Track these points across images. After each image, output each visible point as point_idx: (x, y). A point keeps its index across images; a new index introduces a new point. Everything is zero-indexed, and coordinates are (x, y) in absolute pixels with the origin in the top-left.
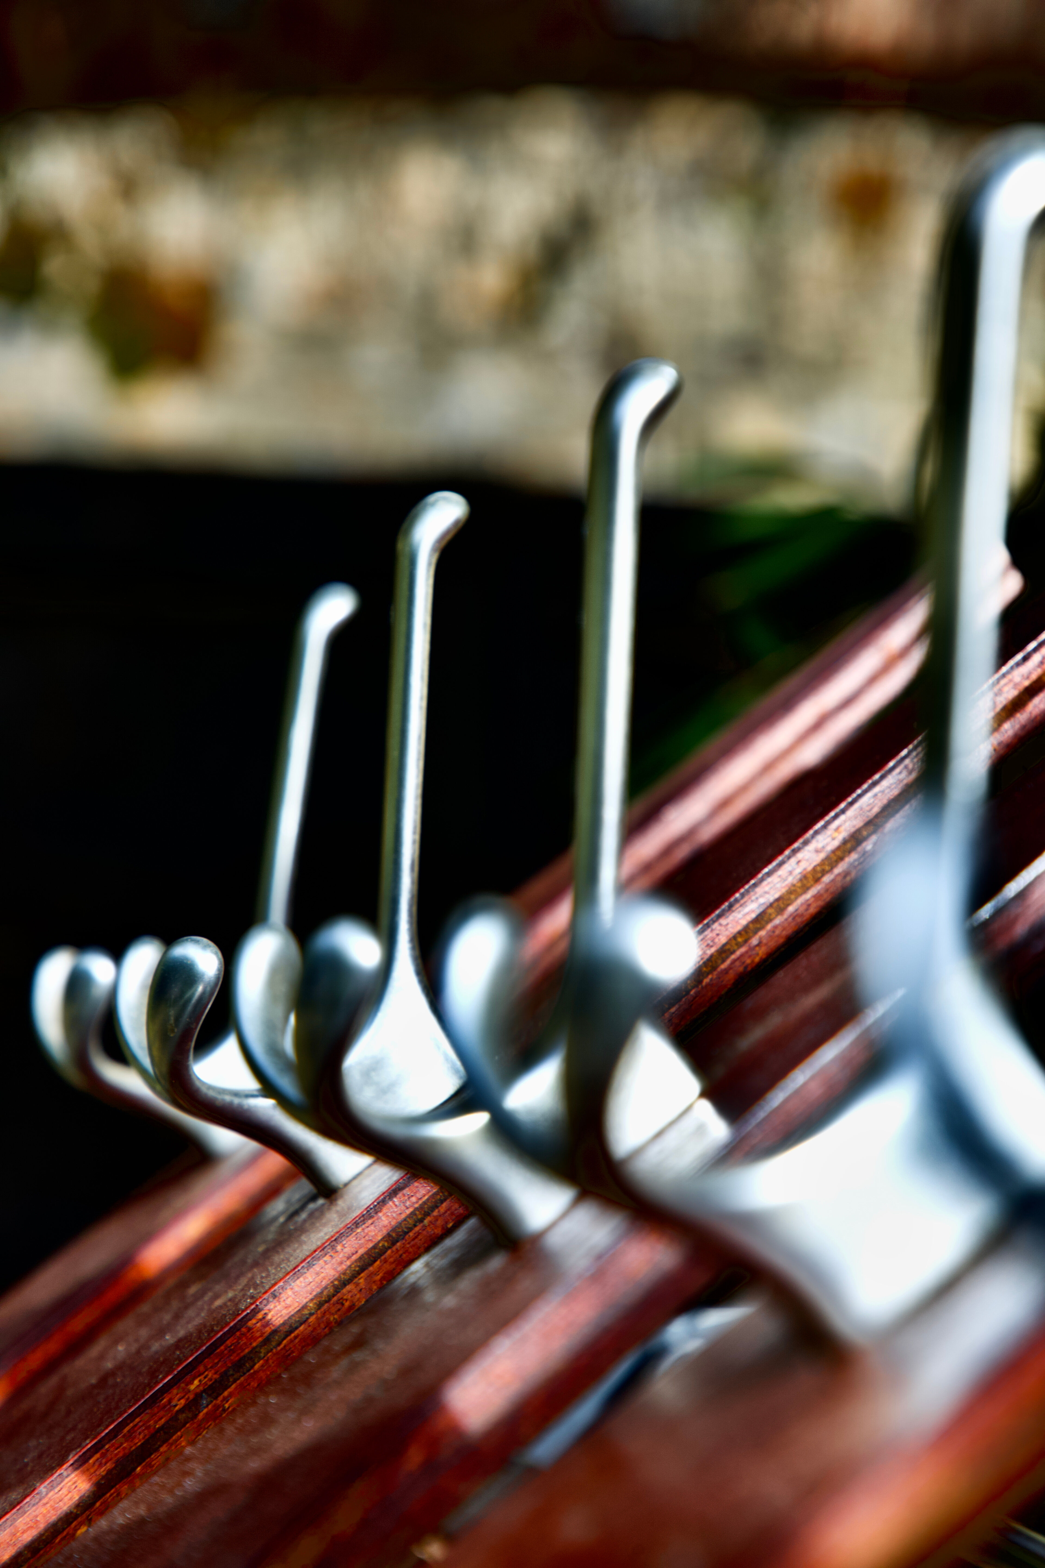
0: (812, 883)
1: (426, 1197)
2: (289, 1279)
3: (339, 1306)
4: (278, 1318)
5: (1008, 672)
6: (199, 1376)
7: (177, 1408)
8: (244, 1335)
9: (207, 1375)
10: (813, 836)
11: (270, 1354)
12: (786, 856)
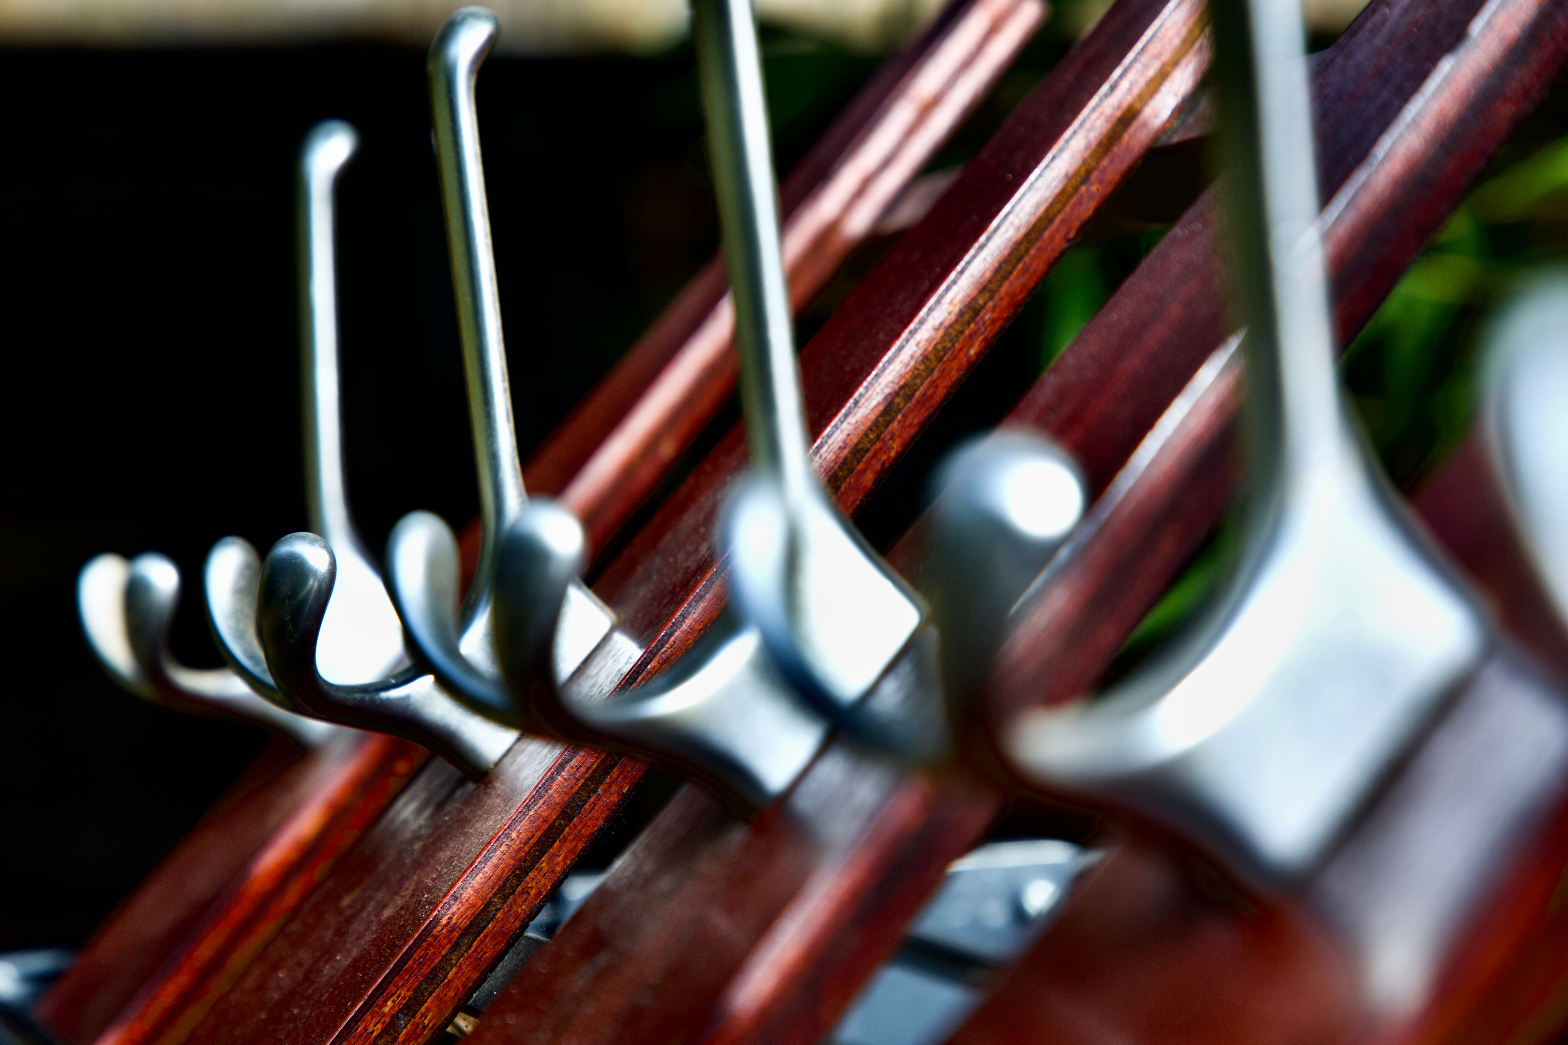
0: (935, 363)
1: (595, 766)
2: (467, 877)
3: (525, 896)
4: (464, 919)
5: (1098, 105)
6: (392, 996)
7: (374, 1035)
8: (430, 945)
9: (400, 994)
10: (928, 314)
11: (462, 959)
12: (904, 339)
